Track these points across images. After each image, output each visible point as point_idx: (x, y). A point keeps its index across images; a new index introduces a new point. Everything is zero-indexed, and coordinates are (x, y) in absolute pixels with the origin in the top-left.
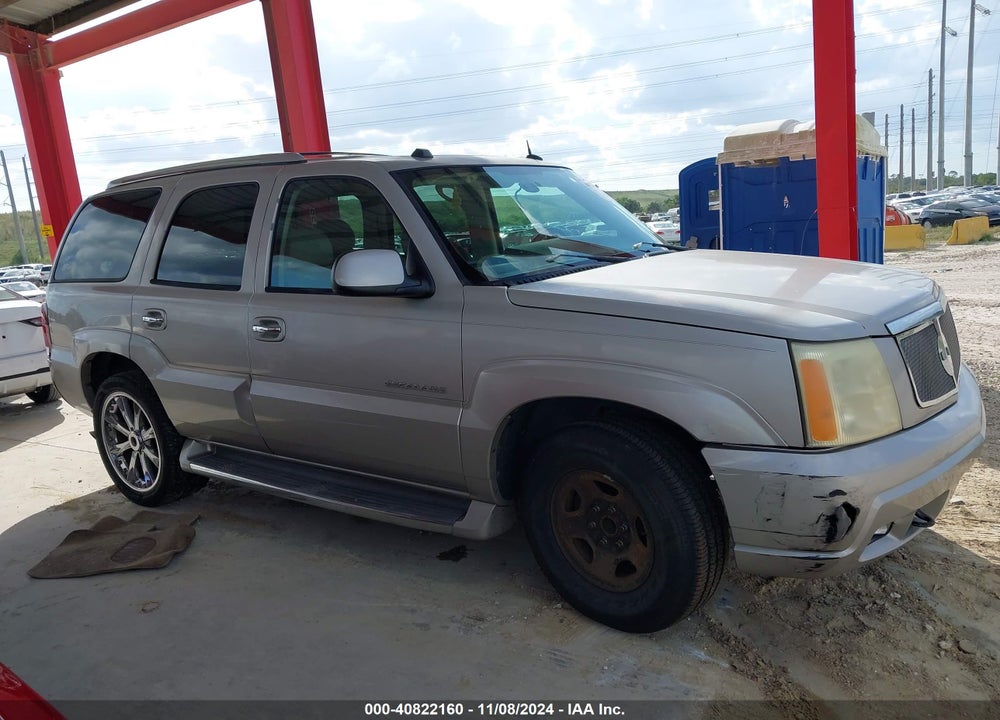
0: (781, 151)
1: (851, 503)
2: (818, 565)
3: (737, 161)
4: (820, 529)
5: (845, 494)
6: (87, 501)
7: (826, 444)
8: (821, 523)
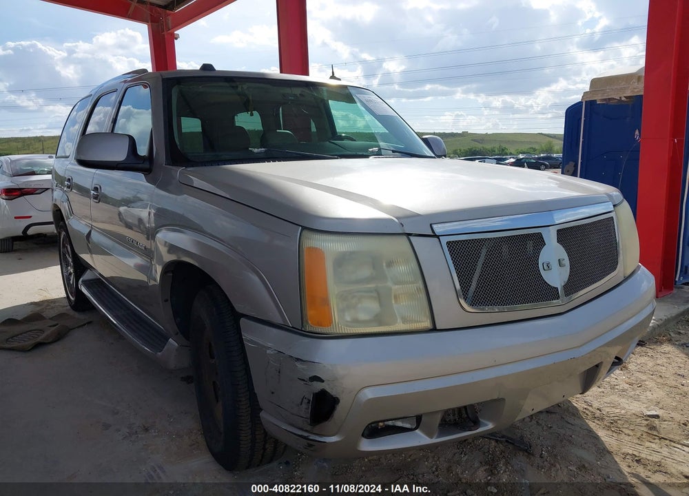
0: (636, 90)
1: (329, 390)
2: (310, 446)
3: (598, 98)
4: (305, 411)
5: (323, 381)
6: (54, 301)
7: (319, 329)
8: (304, 406)
